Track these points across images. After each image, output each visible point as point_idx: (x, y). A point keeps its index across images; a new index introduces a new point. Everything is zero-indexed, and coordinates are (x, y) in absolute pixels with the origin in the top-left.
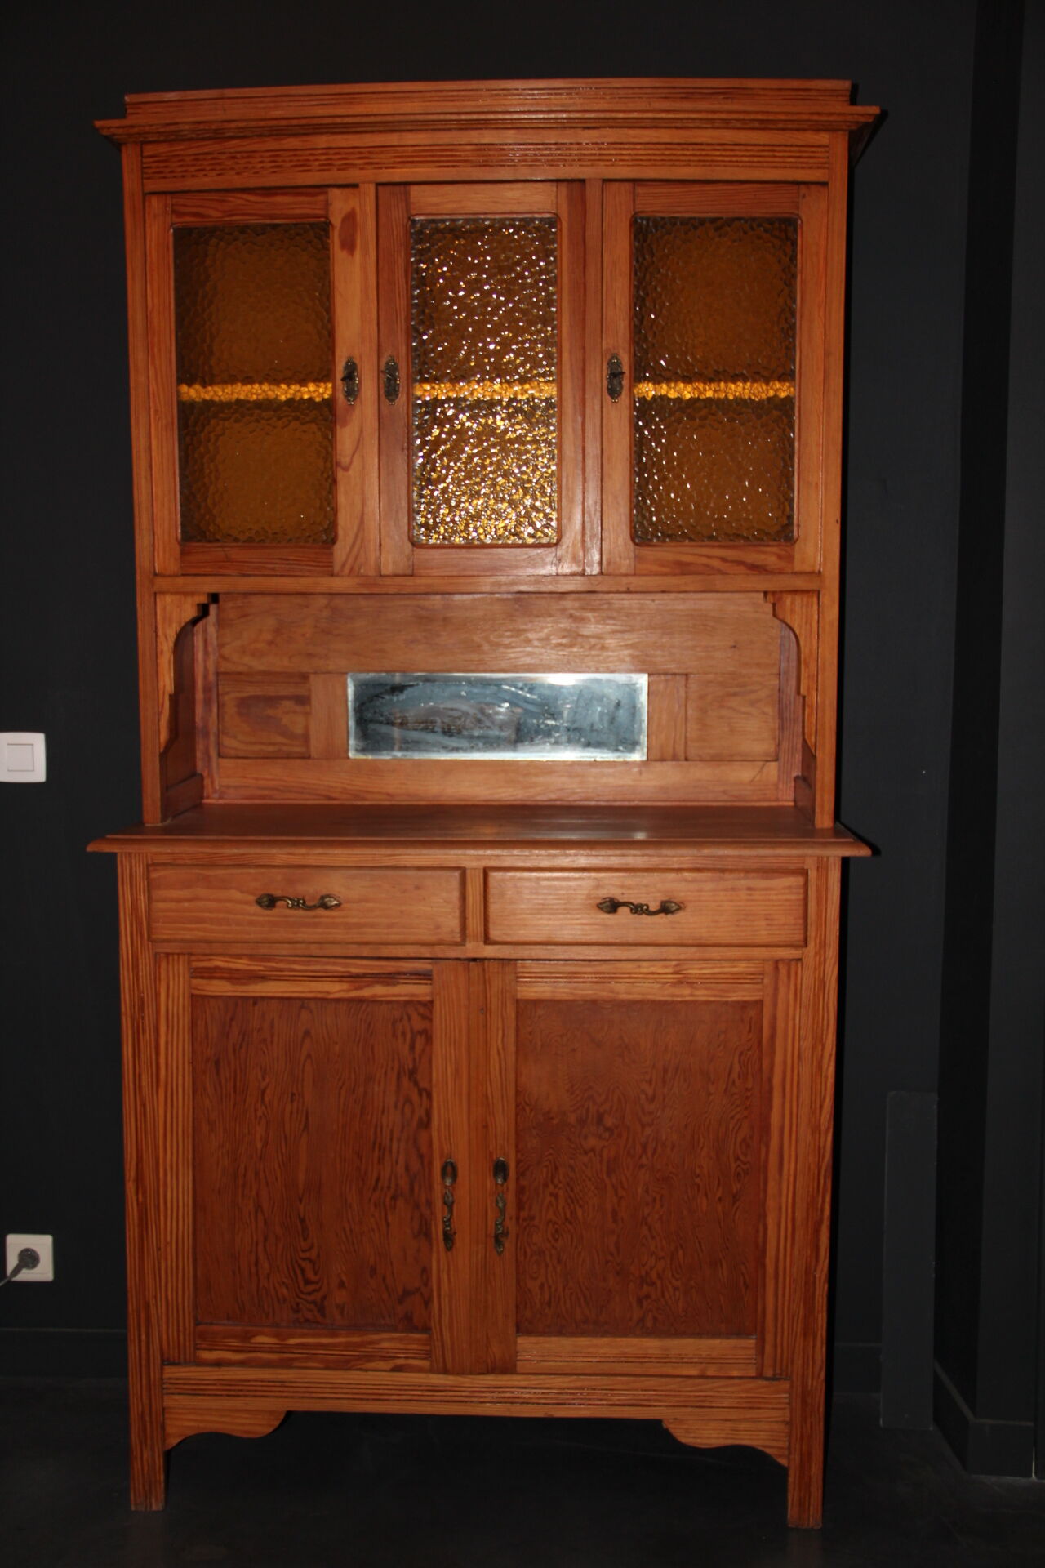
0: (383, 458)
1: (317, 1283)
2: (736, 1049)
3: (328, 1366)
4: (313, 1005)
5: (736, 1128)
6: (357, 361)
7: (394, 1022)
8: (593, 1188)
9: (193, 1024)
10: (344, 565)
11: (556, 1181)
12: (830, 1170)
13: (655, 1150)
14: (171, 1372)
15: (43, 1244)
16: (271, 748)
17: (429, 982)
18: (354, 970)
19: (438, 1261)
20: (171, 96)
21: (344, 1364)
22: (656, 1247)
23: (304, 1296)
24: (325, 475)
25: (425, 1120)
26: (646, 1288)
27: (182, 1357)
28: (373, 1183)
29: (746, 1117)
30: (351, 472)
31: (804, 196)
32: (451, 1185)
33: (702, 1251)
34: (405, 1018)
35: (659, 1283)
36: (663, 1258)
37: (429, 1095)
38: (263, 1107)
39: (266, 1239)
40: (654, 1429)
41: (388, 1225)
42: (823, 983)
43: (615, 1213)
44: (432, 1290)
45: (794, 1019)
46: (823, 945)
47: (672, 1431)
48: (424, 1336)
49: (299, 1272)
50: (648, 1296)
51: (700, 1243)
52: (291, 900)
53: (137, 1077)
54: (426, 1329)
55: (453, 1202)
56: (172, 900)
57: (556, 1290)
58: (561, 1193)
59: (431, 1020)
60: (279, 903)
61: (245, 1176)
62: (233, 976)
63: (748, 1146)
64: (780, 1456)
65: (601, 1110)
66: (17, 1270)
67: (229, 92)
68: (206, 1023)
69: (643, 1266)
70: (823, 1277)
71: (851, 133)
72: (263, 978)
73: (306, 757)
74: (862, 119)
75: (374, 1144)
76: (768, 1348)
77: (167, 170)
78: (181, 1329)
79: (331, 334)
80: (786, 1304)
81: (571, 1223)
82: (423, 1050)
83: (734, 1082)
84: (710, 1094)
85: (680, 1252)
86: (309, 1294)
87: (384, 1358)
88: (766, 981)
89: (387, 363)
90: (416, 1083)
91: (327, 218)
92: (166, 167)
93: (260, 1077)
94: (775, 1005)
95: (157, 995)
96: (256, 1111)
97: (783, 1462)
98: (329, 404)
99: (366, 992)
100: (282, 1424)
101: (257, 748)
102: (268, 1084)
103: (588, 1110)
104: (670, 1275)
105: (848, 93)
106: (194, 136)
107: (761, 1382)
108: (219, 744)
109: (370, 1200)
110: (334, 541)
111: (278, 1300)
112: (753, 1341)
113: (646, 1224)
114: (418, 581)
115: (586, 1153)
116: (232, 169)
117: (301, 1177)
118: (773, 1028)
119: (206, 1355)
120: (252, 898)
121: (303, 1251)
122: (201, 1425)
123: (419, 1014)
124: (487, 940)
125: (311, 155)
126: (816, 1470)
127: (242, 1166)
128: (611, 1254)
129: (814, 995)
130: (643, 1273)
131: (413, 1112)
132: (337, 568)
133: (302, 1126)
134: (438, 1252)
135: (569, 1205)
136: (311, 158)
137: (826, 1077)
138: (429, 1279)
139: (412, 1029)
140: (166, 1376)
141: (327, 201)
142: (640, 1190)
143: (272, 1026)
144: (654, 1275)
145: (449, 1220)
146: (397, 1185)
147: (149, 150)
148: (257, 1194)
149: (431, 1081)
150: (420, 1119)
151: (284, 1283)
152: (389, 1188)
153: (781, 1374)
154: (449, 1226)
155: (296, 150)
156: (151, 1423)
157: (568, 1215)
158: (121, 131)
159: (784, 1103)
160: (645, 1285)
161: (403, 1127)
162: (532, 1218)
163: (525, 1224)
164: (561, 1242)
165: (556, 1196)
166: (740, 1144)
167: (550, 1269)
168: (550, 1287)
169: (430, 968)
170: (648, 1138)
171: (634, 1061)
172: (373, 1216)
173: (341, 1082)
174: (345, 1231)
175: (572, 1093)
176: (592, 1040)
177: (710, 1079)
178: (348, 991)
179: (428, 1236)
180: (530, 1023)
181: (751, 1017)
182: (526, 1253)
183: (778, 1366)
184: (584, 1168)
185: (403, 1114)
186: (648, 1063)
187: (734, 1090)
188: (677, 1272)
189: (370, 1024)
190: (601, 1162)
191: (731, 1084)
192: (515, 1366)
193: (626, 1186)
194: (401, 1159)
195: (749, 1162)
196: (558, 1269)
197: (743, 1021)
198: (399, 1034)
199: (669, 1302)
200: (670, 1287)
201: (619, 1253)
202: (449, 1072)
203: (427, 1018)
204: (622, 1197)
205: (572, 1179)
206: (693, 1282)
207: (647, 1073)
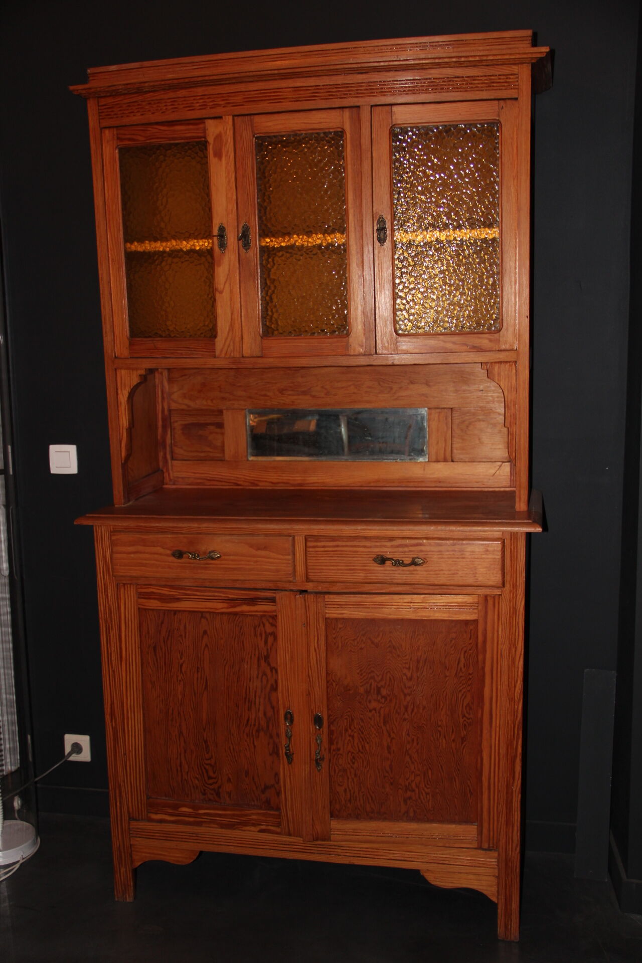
0: (242, 285)
2: (462, 649)
3: (222, 826)
4: (208, 615)
5: (463, 697)
6: (225, 226)
7: (255, 628)
8: (375, 732)
9: (140, 626)
10: (222, 351)
11: (352, 728)
12: (521, 725)
13: (413, 710)
14: (134, 824)
15: (84, 741)
16: (202, 455)
17: (274, 604)
18: (231, 596)
19: (284, 769)
20: (113, 68)
21: (231, 826)
22: (415, 768)
23: (208, 786)
24: (210, 296)
25: (275, 687)
26: (409, 793)
27: (140, 817)
28: (245, 722)
29: (469, 691)
30: (224, 294)
31: (502, 108)
32: (290, 725)
33: (443, 771)
34: (262, 625)
35: (417, 790)
36: (419, 775)
37: (276, 671)
38: (182, 675)
39: (185, 752)
40: (415, 875)
41: (255, 746)
42: (515, 609)
43: (389, 748)
44: (281, 787)
45: (498, 631)
46: (515, 586)
47: (426, 877)
48: (277, 813)
49: (204, 771)
50: (410, 798)
51: (441, 767)
52: (190, 554)
53: (109, 655)
54: (278, 809)
55: (291, 736)
56: (124, 553)
57: (354, 792)
58: (356, 735)
59: (276, 626)
60: (184, 555)
61: (172, 714)
62: (162, 598)
63: (471, 709)
64: (492, 896)
65: (379, 686)
66: (70, 754)
67: (146, 64)
68: (148, 625)
69: (407, 780)
70: (518, 790)
71: (533, 66)
72: (178, 600)
73: (222, 460)
74: (539, 56)
75: (246, 698)
76: (485, 831)
77: (113, 113)
78: (140, 801)
79: (210, 209)
80: (496, 805)
81: (362, 753)
82: (273, 645)
83: (461, 669)
84: (446, 676)
85: (430, 772)
86: (211, 785)
87: (254, 825)
88: (480, 608)
89: (243, 227)
90: (269, 664)
91: (205, 137)
92: (112, 111)
93: (179, 657)
94: (486, 623)
95: (119, 608)
96: (177, 676)
97: (494, 899)
98: (210, 252)
99: (238, 609)
100: (197, 858)
101: (195, 454)
102: (184, 661)
103: (371, 685)
104: (424, 786)
105: (530, 38)
106: (126, 92)
107: (480, 851)
108: (172, 452)
109: (244, 732)
110: (215, 337)
111: (194, 787)
112: (476, 827)
113: (408, 754)
114: (265, 360)
115: (370, 711)
116: (149, 111)
117: (204, 716)
118: (485, 636)
119: (154, 816)
120: (169, 552)
121: (207, 760)
122: (152, 856)
123: (269, 623)
124: (308, 580)
125: (194, 99)
126: (515, 905)
127: (171, 709)
128: (387, 772)
129: (510, 617)
130: (407, 783)
131: (267, 681)
132: (217, 353)
133: (204, 687)
134: (284, 765)
135: (361, 742)
136: (195, 102)
137: (518, 668)
138: (279, 780)
139: (265, 632)
140: (131, 827)
141: (205, 128)
142: (404, 734)
143: (185, 627)
144: (413, 785)
145: (289, 746)
146: (259, 724)
147: (103, 102)
148: (180, 725)
149: (277, 663)
150: (272, 685)
151: (196, 777)
152: (255, 725)
153: (493, 847)
154: (289, 750)
155: (185, 97)
156: (124, 852)
157: (360, 747)
158: (84, 92)
159: (492, 683)
160: (408, 791)
161: (262, 690)
162: (339, 750)
163: (334, 753)
164: (356, 764)
165: (353, 737)
166: (466, 707)
167: (350, 780)
168: (350, 791)
169: (274, 595)
170: (408, 703)
171: (399, 656)
172: (246, 741)
173: (225, 662)
174: (230, 750)
175: (361, 675)
176: (373, 643)
177: (446, 667)
178: (227, 608)
179: (278, 755)
180: (334, 632)
181: (471, 630)
182: (335, 770)
183: (491, 842)
184: (369, 720)
185: (262, 682)
186: (407, 657)
187: (461, 674)
188: (428, 784)
189: (241, 628)
190: (380, 716)
191: (459, 671)
192: (330, 837)
193: (395, 731)
194: (262, 708)
195: (471, 718)
196: (355, 780)
197: (466, 632)
198: (259, 634)
199: (423, 801)
200: (424, 793)
201: (392, 772)
202: (287, 658)
203: (274, 625)
204: (393, 738)
205: (362, 727)
206: (437, 790)
207: (407, 663)
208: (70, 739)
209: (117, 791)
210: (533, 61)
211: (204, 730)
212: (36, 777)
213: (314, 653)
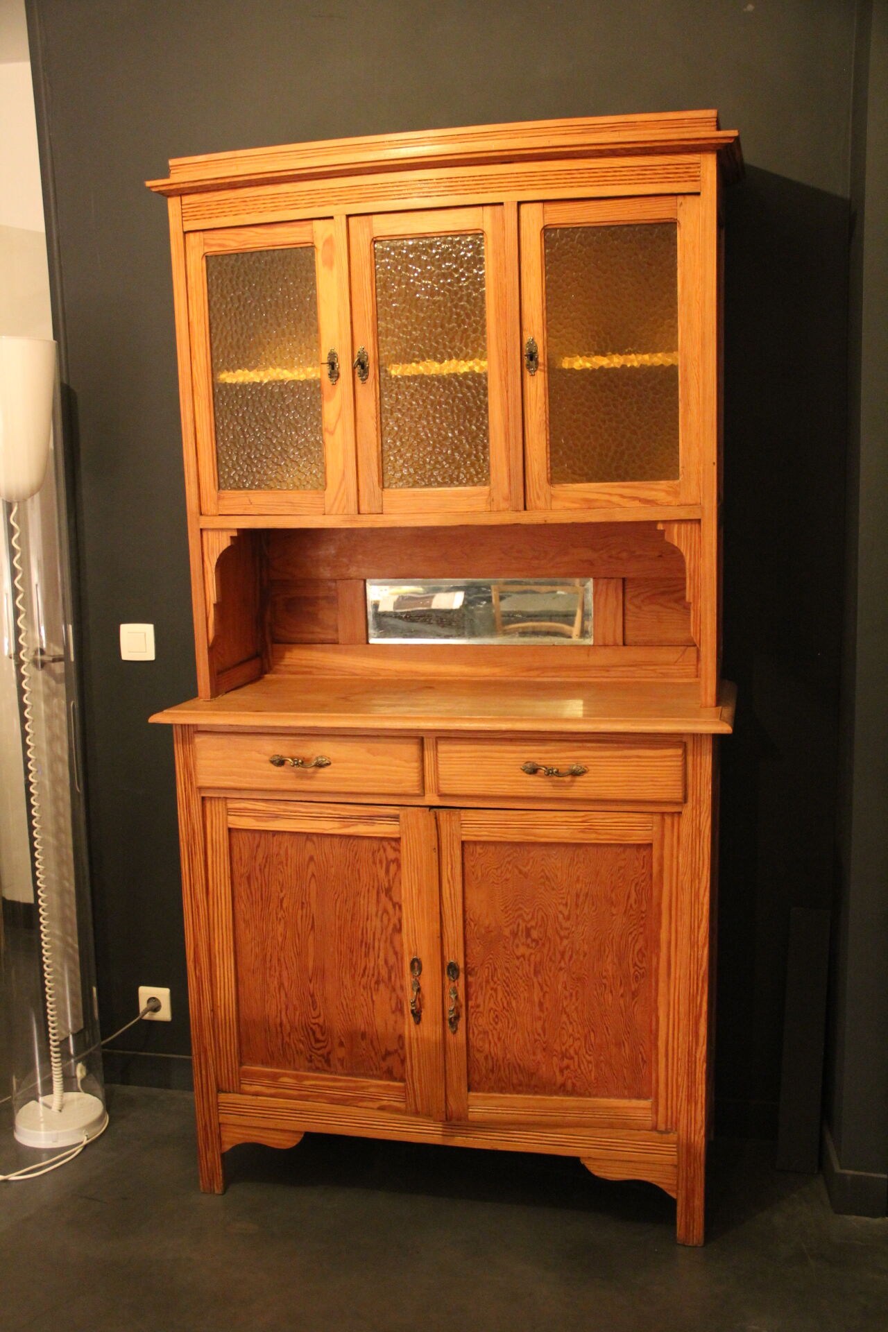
0: (358, 424)
1: (324, 1041)
2: (633, 880)
3: (333, 1101)
5: (634, 942)
6: (337, 351)
7: (373, 854)
8: (523, 985)
9: (231, 849)
10: (332, 507)
11: (495, 979)
12: (706, 977)
13: (571, 957)
14: (223, 1098)
15: (163, 994)
16: (310, 636)
17: (398, 823)
18: (344, 814)
19: (410, 1030)
20: (199, 159)
21: (345, 1102)
22: (573, 1030)
23: (315, 1051)
24: (317, 439)
25: (398, 927)
26: (566, 1061)
27: (231, 1088)
28: (362, 971)
29: (641, 933)
30: (335, 435)
31: (681, 205)
32: (418, 976)
33: (609, 1035)
34: (382, 850)
35: (576, 1059)
36: (579, 1039)
37: (400, 907)
38: (282, 912)
39: (287, 1008)
40: (574, 1164)
41: (373, 1002)
42: (699, 830)
43: (541, 1004)
44: (406, 1054)
45: (677, 858)
46: (699, 802)
47: (587, 1166)
48: (401, 1084)
49: (311, 1033)
50: (568, 1067)
51: (607, 1028)
52: (292, 760)
53: (193, 887)
54: (402, 1080)
55: (419, 989)
56: (211, 759)
57: (497, 1060)
58: (499, 988)
59: (399, 852)
60: (286, 763)
61: (271, 961)
62: (258, 816)
63: (644, 955)
64: (669, 1190)
65: (529, 926)
66: (146, 1011)
68: (240, 848)
69: (563, 1044)
70: (702, 1058)
71: (719, 153)
72: (280, 817)
73: (336, 642)
74: (726, 141)
75: (362, 942)
76: (661, 1109)
77: (200, 213)
78: (230, 1069)
79: (318, 330)
80: (675, 1076)
81: (507, 1011)
82: (395, 875)
83: (631, 906)
84: (613, 915)
85: (592, 1034)
86: (319, 1049)
87: (372, 1100)
88: (655, 829)
89: (359, 352)
90: (391, 899)
91: (312, 243)
92: (200, 211)
93: (279, 889)
94: (662, 847)
95: (205, 827)
96: (277, 914)
97: (673, 1195)
98: (318, 383)
99: (353, 830)
100: (302, 1141)
102: (285, 895)
103: (519, 925)
104: (585, 1053)
105: (714, 120)
107: (655, 1134)
108: (272, 633)
109: (360, 983)
110: (324, 489)
111: (297, 1052)
112: (649, 1103)
113: (566, 1013)
114: (387, 518)
115: (518, 958)
116: (244, 210)
117: (311, 965)
118: (661, 865)
119: (247, 1088)
120: (267, 758)
121: (313, 1018)
122: (247, 1137)
123: (391, 847)
124: (439, 793)
125: (299, 196)
126: (699, 1203)
127: (269, 954)
128: (539, 1035)
129: (692, 841)
130: (564, 1048)
131: (389, 920)
132: (327, 509)
133: (310, 927)
134: (409, 1026)
135: (505, 996)
136: (301, 198)
137: (703, 904)
138: (403, 1044)
139: (387, 858)
140: (219, 1101)
141: (312, 230)
142: (560, 987)
143: (286, 853)
144: (572, 1051)
145: (415, 1002)
146: (379, 973)
147: (187, 200)
148: (280, 974)
149: (401, 897)
150: (395, 925)
151: (300, 1040)
152: (373, 975)
153: (671, 1129)
154: (416, 1006)
155: (288, 193)
156: (211, 1134)
157: (505, 1005)
158: (164, 188)
159: (670, 923)
160: (565, 1059)
161: (382, 931)
162: (478, 1006)
163: (472, 1010)
164: (500, 1025)
165: (496, 990)
166: (638, 954)
167: (492, 1044)
168: (492, 1058)
169: (397, 812)
170: (565, 948)
171: (553, 889)
172: (362, 995)
173: (336, 896)
174: (343, 1006)
175: (506, 912)
176: (520, 872)
177: (612, 903)
178: (339, 828)
179: (402, 1011)
180: (472, 858)
181: (644, 857)
182: (473, 1033)
183: (669, 1123)
184: (517, 969)
185: (382, 921)
186: (564, 890)
187: (632, 912)
188: (590, 1051)
189: (356, 854)
190: (529, 965)
191: (629, 907)
192: (467, 1116)
193: (549, 983)
194: (382, 955)
195: (644, 968)
196: (499, 1045)
197: (637, 859)
198: (378, 862)
199: (584, 1071)
200: (584, 1060)
201: (544, 1035)
202: (414, 892)
203: (397, 850)
204: (546, 992)
205: (507, 977)
206: (602, 1058)
207: (563, 898)
208: (145, 992)
209: (202, 1057)
210: (719, 148)
211: (310, 981)
212: (103, 1039)
213: (447, 886)
